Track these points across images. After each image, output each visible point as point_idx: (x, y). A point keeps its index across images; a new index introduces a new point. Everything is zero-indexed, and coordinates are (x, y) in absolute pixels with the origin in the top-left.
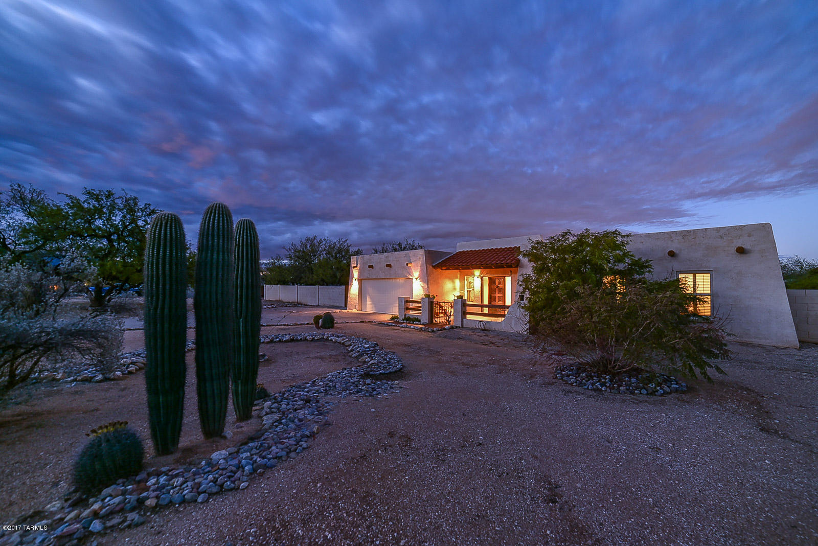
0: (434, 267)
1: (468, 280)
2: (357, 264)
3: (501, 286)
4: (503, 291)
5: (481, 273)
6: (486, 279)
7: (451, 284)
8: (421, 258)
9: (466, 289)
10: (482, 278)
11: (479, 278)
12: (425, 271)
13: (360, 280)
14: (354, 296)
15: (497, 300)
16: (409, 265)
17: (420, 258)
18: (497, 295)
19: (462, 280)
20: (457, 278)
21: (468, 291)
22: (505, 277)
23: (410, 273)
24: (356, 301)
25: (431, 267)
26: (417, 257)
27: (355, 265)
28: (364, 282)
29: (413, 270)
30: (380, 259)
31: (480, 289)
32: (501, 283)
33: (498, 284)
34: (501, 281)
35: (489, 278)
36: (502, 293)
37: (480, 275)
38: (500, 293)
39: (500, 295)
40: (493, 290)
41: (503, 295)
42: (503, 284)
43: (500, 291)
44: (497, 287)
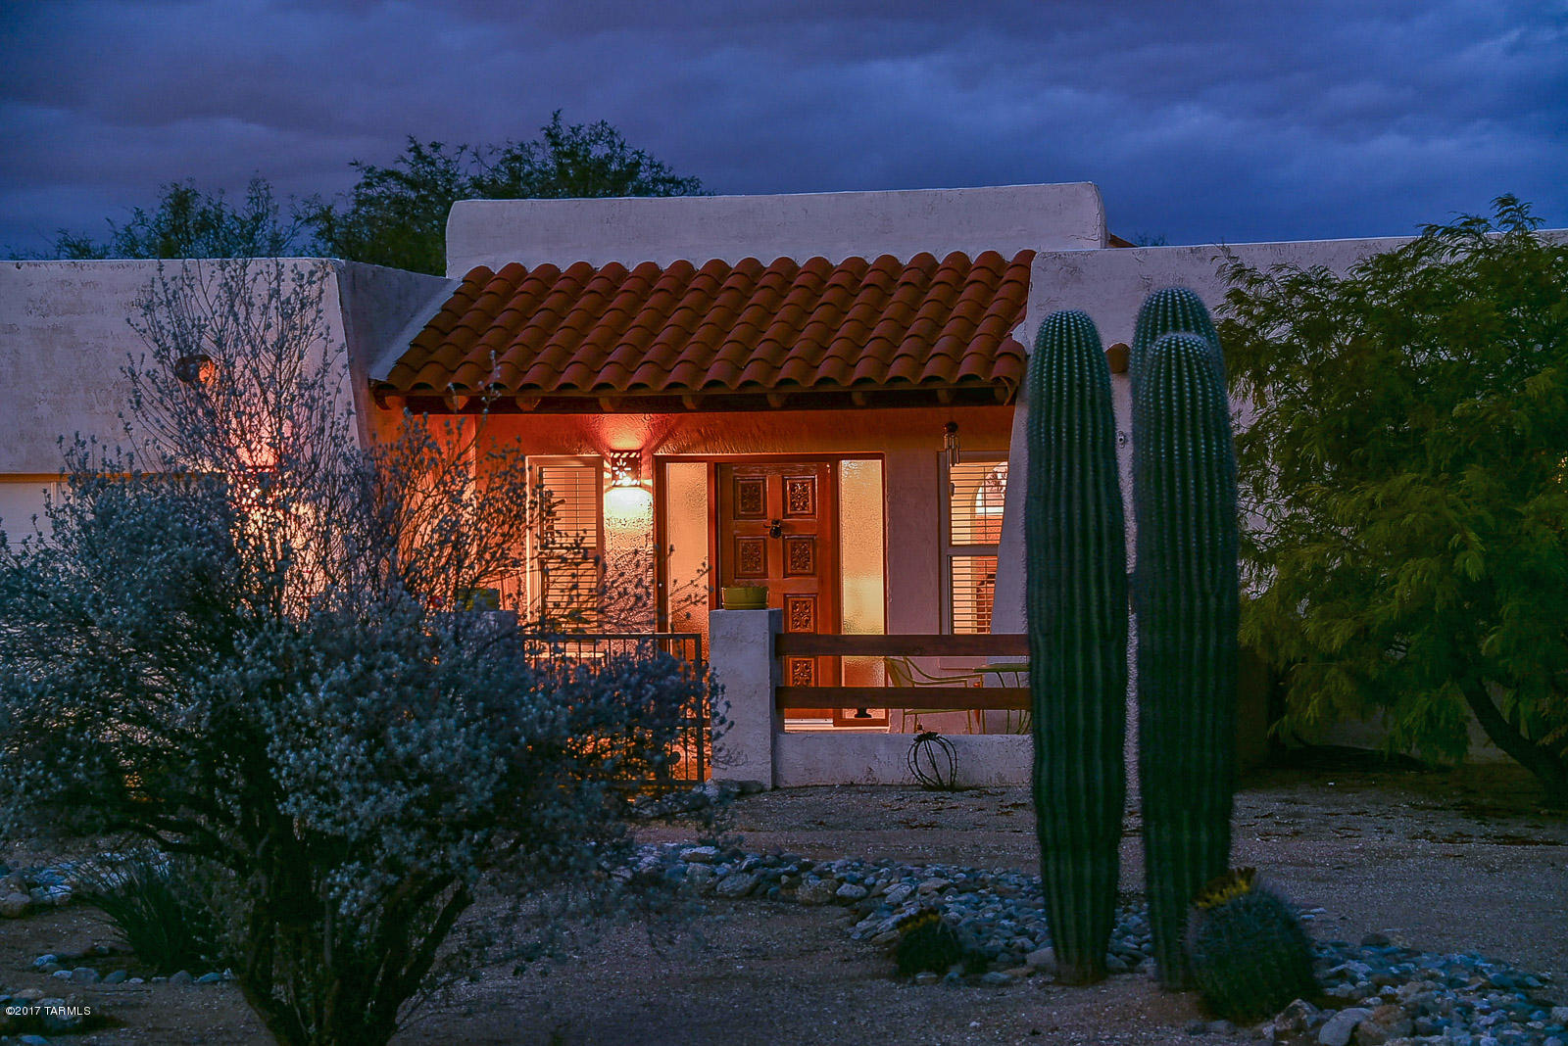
3: (803, 524)
4: (820, 557)
5: (663, 430)
6: (689, 479)
10: (659, 467)
11: (646, 468)
18: (778, 584)
22: (835, 460)
31: (651, 545)
32: (810, 503)
33: (785, 509)
34: (805, 489)
35: (718, 471)
36: (813, 575)
37: (648, 442)
38: (799, 570)
39: (795, 586)
40: (744, 549)
41: (822, 582)
42: (823, 503)
43: (803, 559)
44: (776, 533)
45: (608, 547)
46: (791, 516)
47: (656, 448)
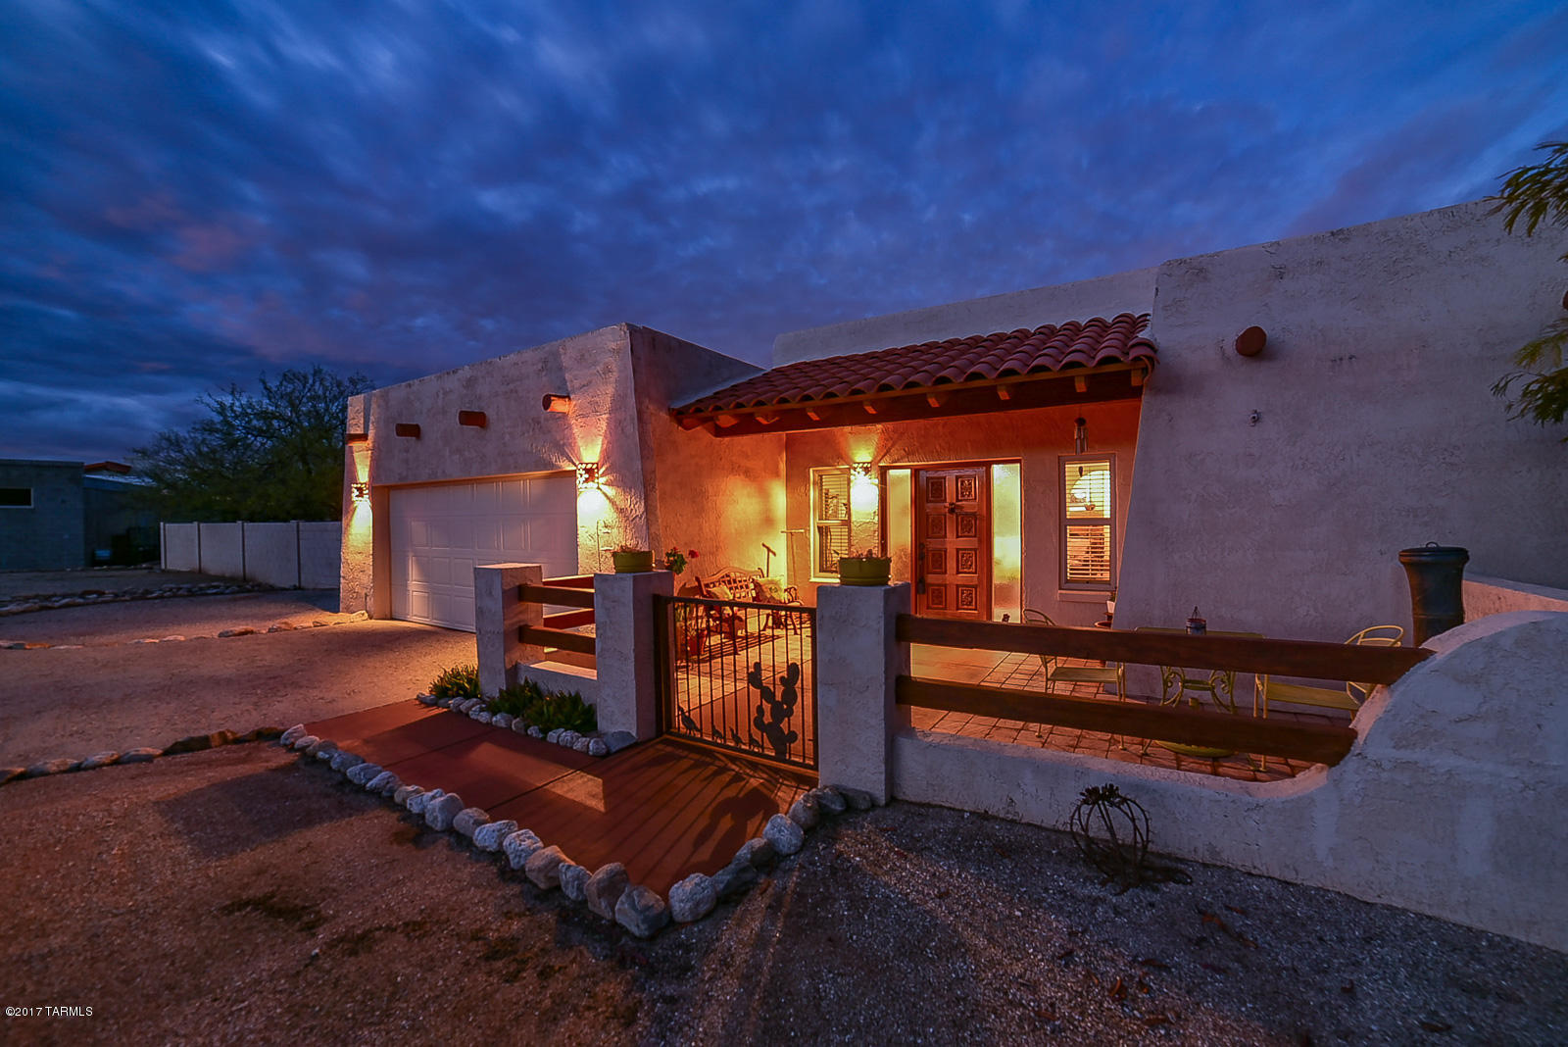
0: (679, 416)
1: (819, 484)
2: (366, 428)
3: (968, 506)
4: (979, 526)
5: (884, 450)
6: (901, 476)
7: (754, 500)
8: (614, 367)
9: (813, 522)
10: (883, 473)
11: (874, 473)
12: (632, 430)
13: (382, 495)
14: (359, 557)
15: (951, 564)
16: (558, 406)
17: (607, 370)
18: (953, 542)
19: (796, 480)
20: (776, 474)
21: (820, 529)
22: (988, 465)
23: (565, 448)
24: (367, 578)
25: (664, 415)
26: (595, 363)
27: (360, 431)
28: (400, 501)
29: (576, 431)
30: (445, 393)
31: (876, 518)
32: (973, 493)
33: (957, 496)
34: (970, 484)
35: (916, 473)
36: (975, 536)
37: (874, 458)
38: (966, 534)
39: (964, 543)
40: (933, 521)
41: (980, 541)
42: (981, 493)
43: (969, 527)
44: (952, 511)
45: (853, 519)
46: (961, 501)
47: (880, 461)
